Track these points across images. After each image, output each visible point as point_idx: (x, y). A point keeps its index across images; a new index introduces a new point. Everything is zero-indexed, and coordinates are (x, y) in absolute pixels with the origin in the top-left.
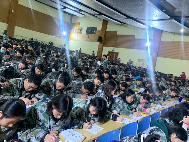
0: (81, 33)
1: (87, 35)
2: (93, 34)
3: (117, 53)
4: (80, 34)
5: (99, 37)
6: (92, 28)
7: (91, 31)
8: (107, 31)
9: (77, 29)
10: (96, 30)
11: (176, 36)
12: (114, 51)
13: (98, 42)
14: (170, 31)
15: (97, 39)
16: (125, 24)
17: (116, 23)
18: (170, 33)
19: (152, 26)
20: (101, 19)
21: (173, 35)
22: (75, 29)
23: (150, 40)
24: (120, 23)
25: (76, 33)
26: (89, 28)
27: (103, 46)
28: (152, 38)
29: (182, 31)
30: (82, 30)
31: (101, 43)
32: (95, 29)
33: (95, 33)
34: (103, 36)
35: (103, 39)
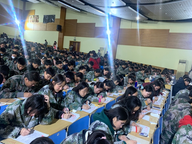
0: (37, 21)
1: (45, 24)
2: (51, 22)
3: (79, 43)
4: (37, 23)
5: (58, 25)
6: (49, 16)
7: (48, 19)
8: (66, 19)
9: (32, 17)
10: (54, 18)
11: (133, 24)
12: (76, 40)
13: (58, 31)
14: (127, 19)
15: (56, 28)
16: (84, 12)
17: (76, 10)
18: (127, 21)
19: (110, 14)
20: (58, 6)
21: (130, 23)
22: (30, 17)
23: (110, 28)
24: (80, 11)
25: (32, 22)
26: (46, 15)
27: (64, 35)
28: (112, 26)
29: (138, 18)
30: (38, 19)
31: (61, 32)
32: (53, 16)
33: (53, 22)
34: (62, 25)
35: (62, 28)
